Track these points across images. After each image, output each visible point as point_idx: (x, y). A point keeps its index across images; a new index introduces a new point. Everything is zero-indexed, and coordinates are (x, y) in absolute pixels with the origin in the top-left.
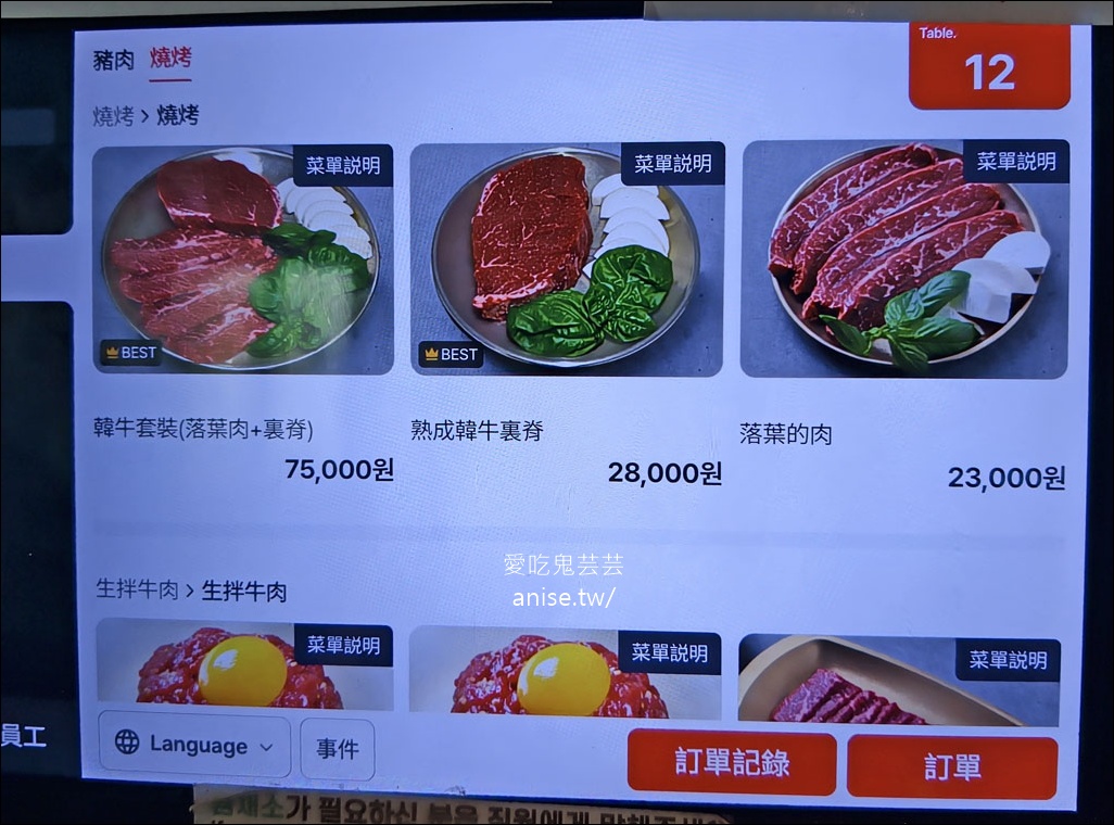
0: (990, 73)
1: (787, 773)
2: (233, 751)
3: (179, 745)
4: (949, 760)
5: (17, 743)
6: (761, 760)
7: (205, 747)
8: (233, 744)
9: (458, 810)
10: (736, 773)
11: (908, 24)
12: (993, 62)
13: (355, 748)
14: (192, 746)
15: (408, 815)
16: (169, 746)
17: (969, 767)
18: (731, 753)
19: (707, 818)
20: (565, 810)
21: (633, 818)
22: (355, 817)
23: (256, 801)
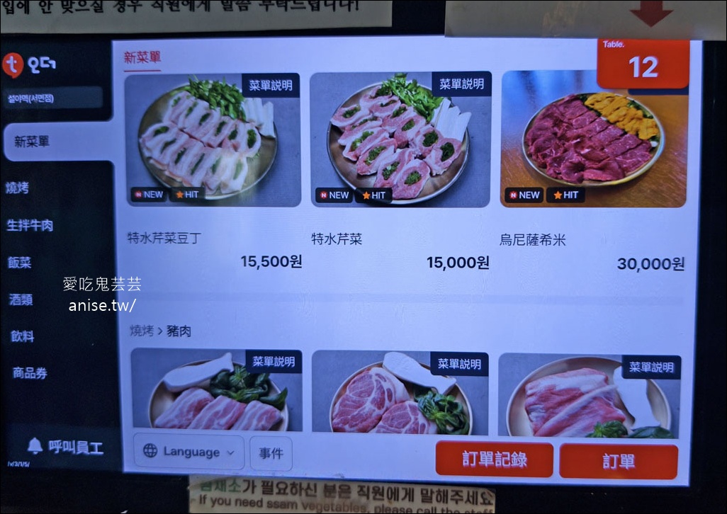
0: (643, 68)
1: (525, 465)
2: (211, 455)
3: (181, 453)
4: (617, 457)
5: (86, 452)
6: (511, 458)
7: (195, 453)
8: (211, 452)
9: (340, 487)
10: (497, 465)
11: (597, 39)
12: (645, 61)
13: (281, 453)
14: (188, 453)
15: (312, 491)
16: (175, 453)
17: (628, 461)
18: (494, 454)
19: (480, 491)
20: (400, 486)
21: (439, 492)
22: (282, 492)
23: (225, 483)
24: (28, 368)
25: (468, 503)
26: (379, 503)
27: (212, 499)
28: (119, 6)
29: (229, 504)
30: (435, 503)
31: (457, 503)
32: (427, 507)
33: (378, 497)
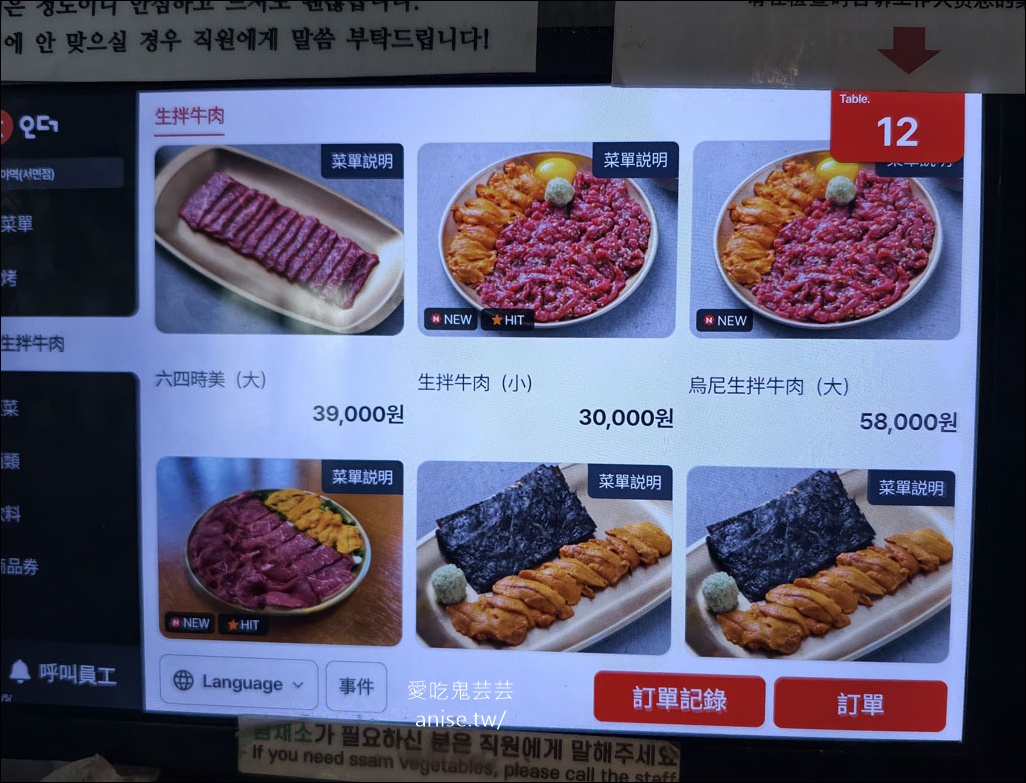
0: (897, 133)
1: (725, 708)
2: (271, 687)
3: (227, 683)
4: (858, 698)
5: (92, 681)
6: (703, 697)
7: (248, 685)
8: (271, 682)
9: (455, 738)
10: (682, 707)
11: (830, 91)
12: (900, 123)
13: (371, 685)
14: (237, 683)
15: (414, 740)
16: (219, 684)
17: (874, 704)
18: (678, 691)
19: (659, 744)
20: (543, 737)
21: (598, 744)
22: (371, 742)
23: (290, 729)
24: (11, 559)
25: (641, 762)
26: (511, 761)
27: (269, 750)
28: (148, 42)
29: (296, 759)
30: (592, 763)
31: (624, 762)
32: (582, 766)
33: (510, 751)
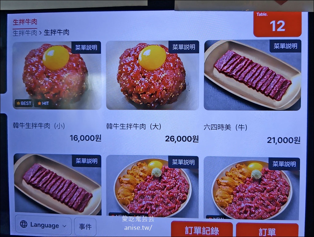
0: (277, 26)
1: (218, 234)
2: (55, 227)
3: (39, 225)
4: (266, 230)
6: (210, 230)
7: (46, 226)
8: (54, 225)
10: (203, 234)
11: (253, 12)
12: (278, 23)
13: (90, 226)
14: (43, 225)
16: (36, 225)
17: (272, 232)
18: (201, 228)
